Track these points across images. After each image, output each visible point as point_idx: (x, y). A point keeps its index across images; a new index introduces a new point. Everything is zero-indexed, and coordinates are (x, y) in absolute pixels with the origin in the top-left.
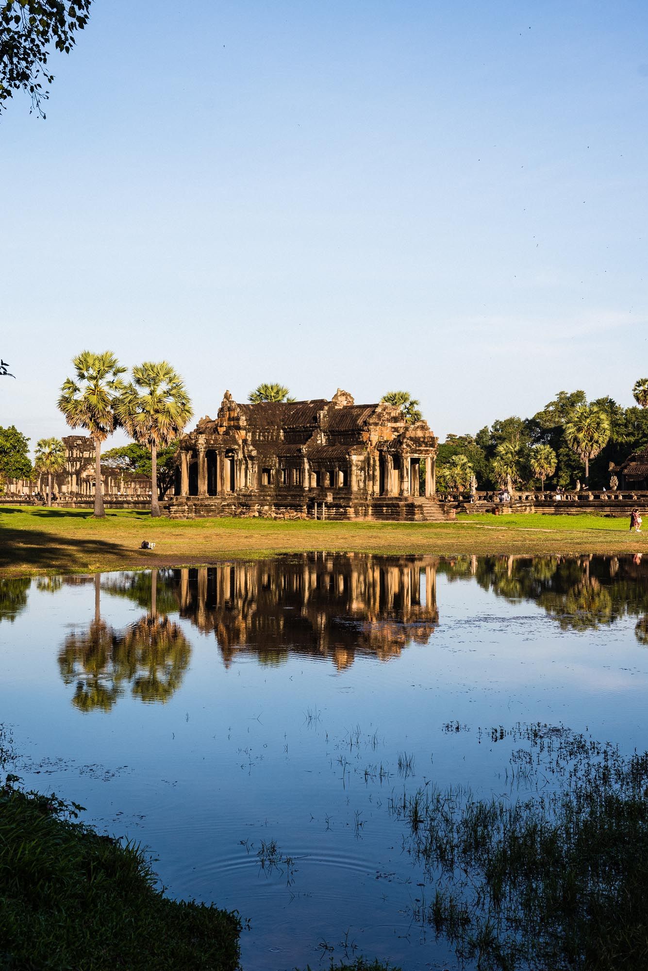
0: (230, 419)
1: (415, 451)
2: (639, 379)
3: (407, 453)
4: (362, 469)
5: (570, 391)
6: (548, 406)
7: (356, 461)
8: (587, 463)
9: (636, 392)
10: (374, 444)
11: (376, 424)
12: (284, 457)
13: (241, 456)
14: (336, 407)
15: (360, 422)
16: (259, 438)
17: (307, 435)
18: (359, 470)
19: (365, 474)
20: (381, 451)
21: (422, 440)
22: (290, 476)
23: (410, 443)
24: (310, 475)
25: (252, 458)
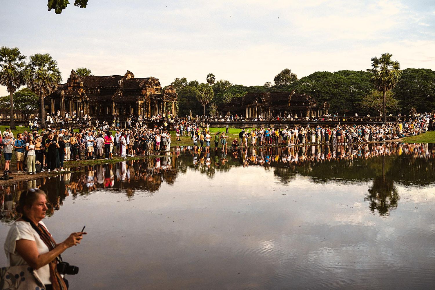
0: (74, 83)
1: (169, 99)
2: (209, 74)
3: (165, 100)
4: (142, 107)
5: (181, 78)
6: (172, 84)
7: (140, 103)
8: (204, 106)
9: (208, 79)
10: (148, 95)
11: (149, 87)
12: (102, 101)
13: (80, 101)
14: (127, 79)
15: (141, 85)
16: (89, 92)
17: (113, 91)
18: (141, 107)
19: (144, 109)
20: (151, 99)
21: (171, 94)
22: (105, 110)
23: (167, 95)
24: (115, 110)
25: (86, 101)
